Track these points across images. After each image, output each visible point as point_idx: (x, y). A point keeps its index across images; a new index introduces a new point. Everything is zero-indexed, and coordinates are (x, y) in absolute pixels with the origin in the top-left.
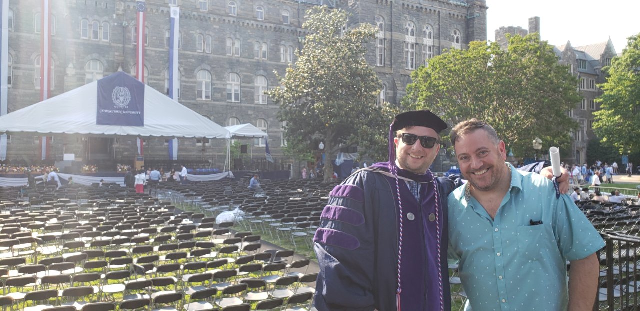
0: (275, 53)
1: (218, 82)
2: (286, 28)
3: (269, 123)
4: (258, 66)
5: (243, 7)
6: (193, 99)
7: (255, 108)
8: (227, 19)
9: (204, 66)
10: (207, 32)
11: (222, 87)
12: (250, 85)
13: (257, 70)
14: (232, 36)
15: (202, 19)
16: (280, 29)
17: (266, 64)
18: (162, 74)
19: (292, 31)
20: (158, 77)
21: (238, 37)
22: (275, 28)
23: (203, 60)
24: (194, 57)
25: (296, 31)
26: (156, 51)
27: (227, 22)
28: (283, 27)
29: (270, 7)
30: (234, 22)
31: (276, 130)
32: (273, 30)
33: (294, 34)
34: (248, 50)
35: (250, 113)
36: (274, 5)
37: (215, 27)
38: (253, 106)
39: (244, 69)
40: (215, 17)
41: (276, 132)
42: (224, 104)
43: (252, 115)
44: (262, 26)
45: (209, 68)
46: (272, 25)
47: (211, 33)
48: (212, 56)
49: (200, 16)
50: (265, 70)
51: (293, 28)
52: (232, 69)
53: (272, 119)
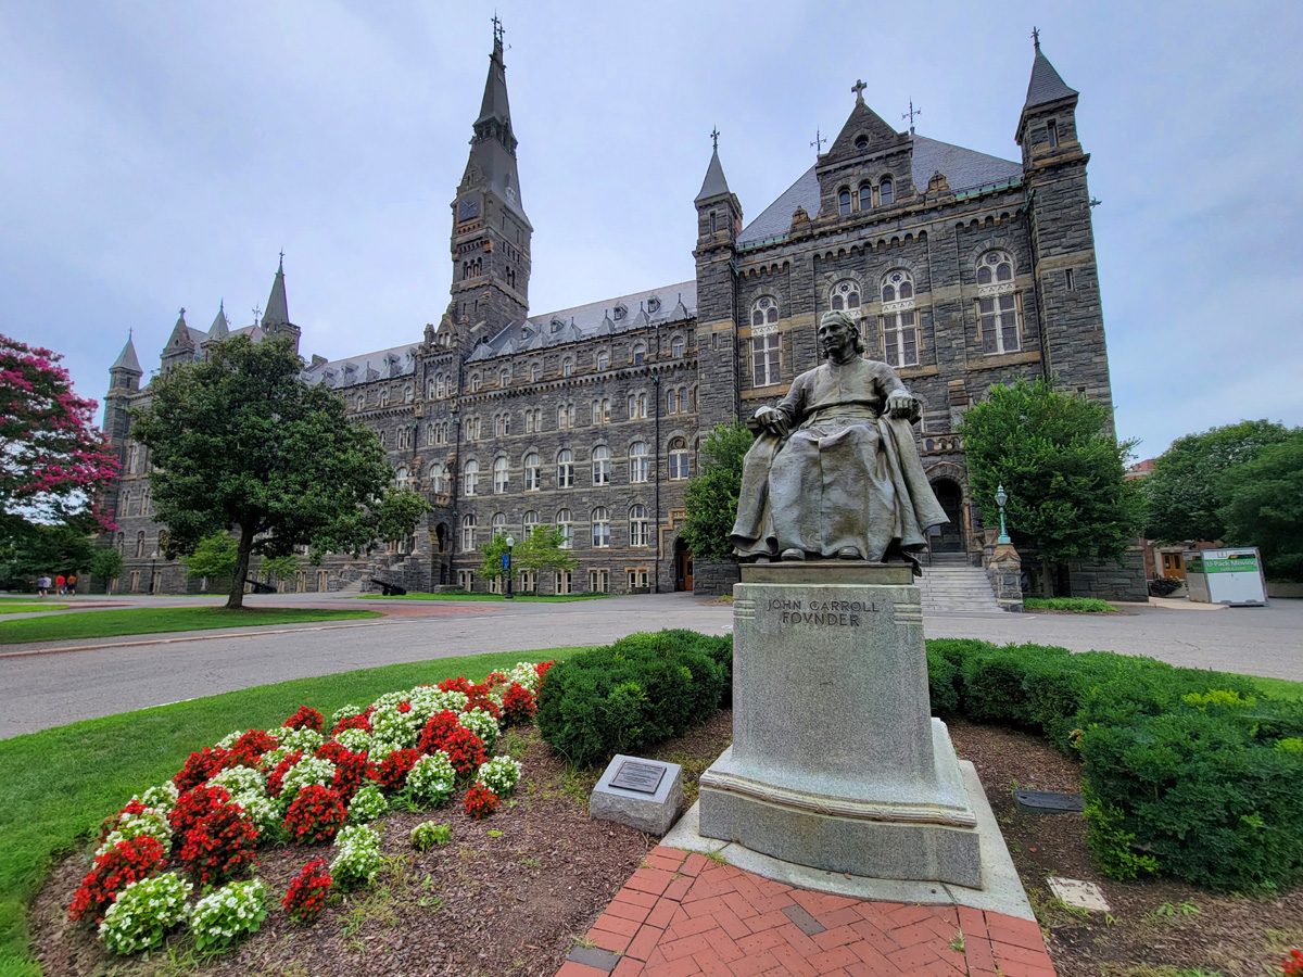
0: (620, 410)
1: (547, 466)
2: (632, 370)
3: (611, 512)
4: (595, 433)
5: (580, 362)
6: (520, 492)
7: (590, 492)
8: (555, 383)
9: (532, 449)
10: (535, 407)
11: (551, 471)
12: (585, 462)
13: (594, 439)
14: (564, 403)
15: (529, 392)
16: (623, 374)
17: (606, 428)
18: (491, 468)
19: (642, 371)
20: (486, 472)
21: (571, 401)
22: (617, 375)
23: (530, 441)
24: (521, 440)
25: (648, 369)
26: (485, 443)
27: (555, 386)
28: (627, 370)
29: (615, 348)
30: (564, 384)
31: (621, 521)
32: (615, 378)
33: (646, 375)
34: (584, 415)
35: (584, 500)
36: (620, 344)
37: (544, 397)
38: (588, 490)
39: (577, 442)
40: (542, 385)
41: (620, 525)
42: (553, 492)
43: (586, 503)
44: (599, 378)
45: (536, 450)
46: (613, 373)
47: (540, 407)
48: (540, 435)
49: (525, 390)
50: (605, 437)
51: (642, 368)
52: (562, 445)
53: (614, 506)
